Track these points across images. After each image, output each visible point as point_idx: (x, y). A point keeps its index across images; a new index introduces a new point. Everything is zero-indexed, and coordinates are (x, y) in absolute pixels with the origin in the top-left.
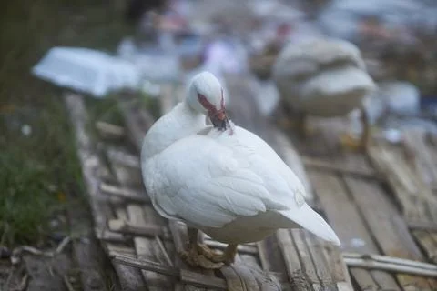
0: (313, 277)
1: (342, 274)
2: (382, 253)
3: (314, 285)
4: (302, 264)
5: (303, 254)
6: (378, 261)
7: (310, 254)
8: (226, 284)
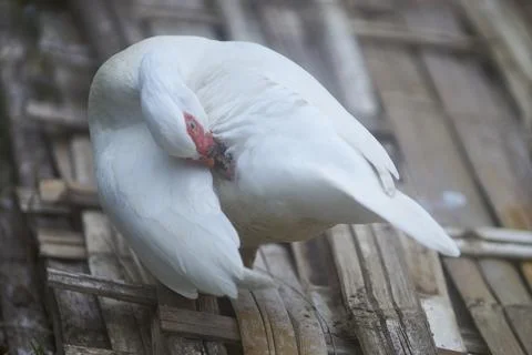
0: (385, 305)
1: (433, 279)
2: (496, 222)
3: (388, 322)
4: (365, 273)
5: (365, 247)
6: (491, 241)
7: (379, 249)
8: (238, 329)
